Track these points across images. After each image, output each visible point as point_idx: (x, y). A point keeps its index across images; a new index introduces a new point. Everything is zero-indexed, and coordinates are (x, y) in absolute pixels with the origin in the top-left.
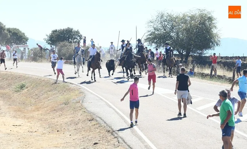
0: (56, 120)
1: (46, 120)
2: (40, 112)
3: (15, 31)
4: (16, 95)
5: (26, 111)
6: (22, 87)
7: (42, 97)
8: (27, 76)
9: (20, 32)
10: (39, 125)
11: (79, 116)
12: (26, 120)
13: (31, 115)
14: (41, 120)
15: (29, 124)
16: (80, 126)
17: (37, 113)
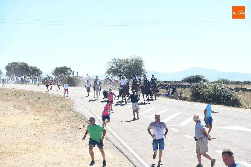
0: (58, 116)
1: (53, 116)
2: (49, 112)
3: (35, 68)
4: (36, 103)
5: (41, 111)
6: (39, 99)
7: (50, 104)
8: (41, 93)
9: (38, 68)
10: (48, 119)
11: (71, 113)
12: (41, 117)
13: (44, 114)
14: (49, 116)
15: (43, 119)
16: (71, 119)
17: (47, 112)
